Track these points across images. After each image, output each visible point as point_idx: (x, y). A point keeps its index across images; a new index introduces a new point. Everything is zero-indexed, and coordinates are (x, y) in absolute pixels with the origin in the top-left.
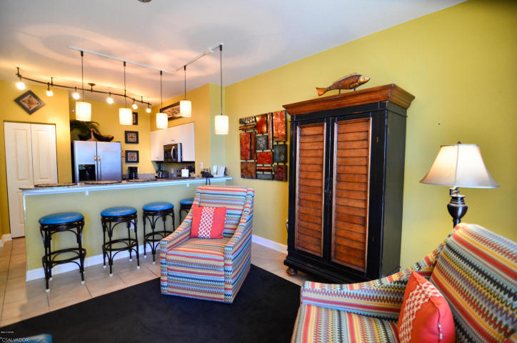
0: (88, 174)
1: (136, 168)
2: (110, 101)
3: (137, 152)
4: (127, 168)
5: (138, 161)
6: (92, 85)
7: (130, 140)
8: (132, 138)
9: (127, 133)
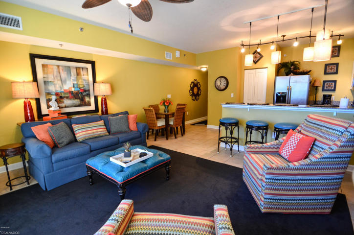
0: (281, 99)
1: (330, 96)
2: (296, 44)
3: (335, 82)
4: (322, 96)
5: (334, 90)
6: (284, 36)
7: (329, 71)
8: (331, 69)
9: (326, 65)
